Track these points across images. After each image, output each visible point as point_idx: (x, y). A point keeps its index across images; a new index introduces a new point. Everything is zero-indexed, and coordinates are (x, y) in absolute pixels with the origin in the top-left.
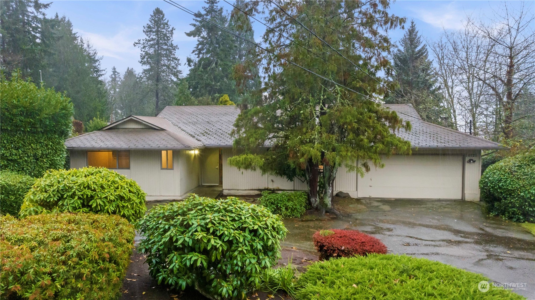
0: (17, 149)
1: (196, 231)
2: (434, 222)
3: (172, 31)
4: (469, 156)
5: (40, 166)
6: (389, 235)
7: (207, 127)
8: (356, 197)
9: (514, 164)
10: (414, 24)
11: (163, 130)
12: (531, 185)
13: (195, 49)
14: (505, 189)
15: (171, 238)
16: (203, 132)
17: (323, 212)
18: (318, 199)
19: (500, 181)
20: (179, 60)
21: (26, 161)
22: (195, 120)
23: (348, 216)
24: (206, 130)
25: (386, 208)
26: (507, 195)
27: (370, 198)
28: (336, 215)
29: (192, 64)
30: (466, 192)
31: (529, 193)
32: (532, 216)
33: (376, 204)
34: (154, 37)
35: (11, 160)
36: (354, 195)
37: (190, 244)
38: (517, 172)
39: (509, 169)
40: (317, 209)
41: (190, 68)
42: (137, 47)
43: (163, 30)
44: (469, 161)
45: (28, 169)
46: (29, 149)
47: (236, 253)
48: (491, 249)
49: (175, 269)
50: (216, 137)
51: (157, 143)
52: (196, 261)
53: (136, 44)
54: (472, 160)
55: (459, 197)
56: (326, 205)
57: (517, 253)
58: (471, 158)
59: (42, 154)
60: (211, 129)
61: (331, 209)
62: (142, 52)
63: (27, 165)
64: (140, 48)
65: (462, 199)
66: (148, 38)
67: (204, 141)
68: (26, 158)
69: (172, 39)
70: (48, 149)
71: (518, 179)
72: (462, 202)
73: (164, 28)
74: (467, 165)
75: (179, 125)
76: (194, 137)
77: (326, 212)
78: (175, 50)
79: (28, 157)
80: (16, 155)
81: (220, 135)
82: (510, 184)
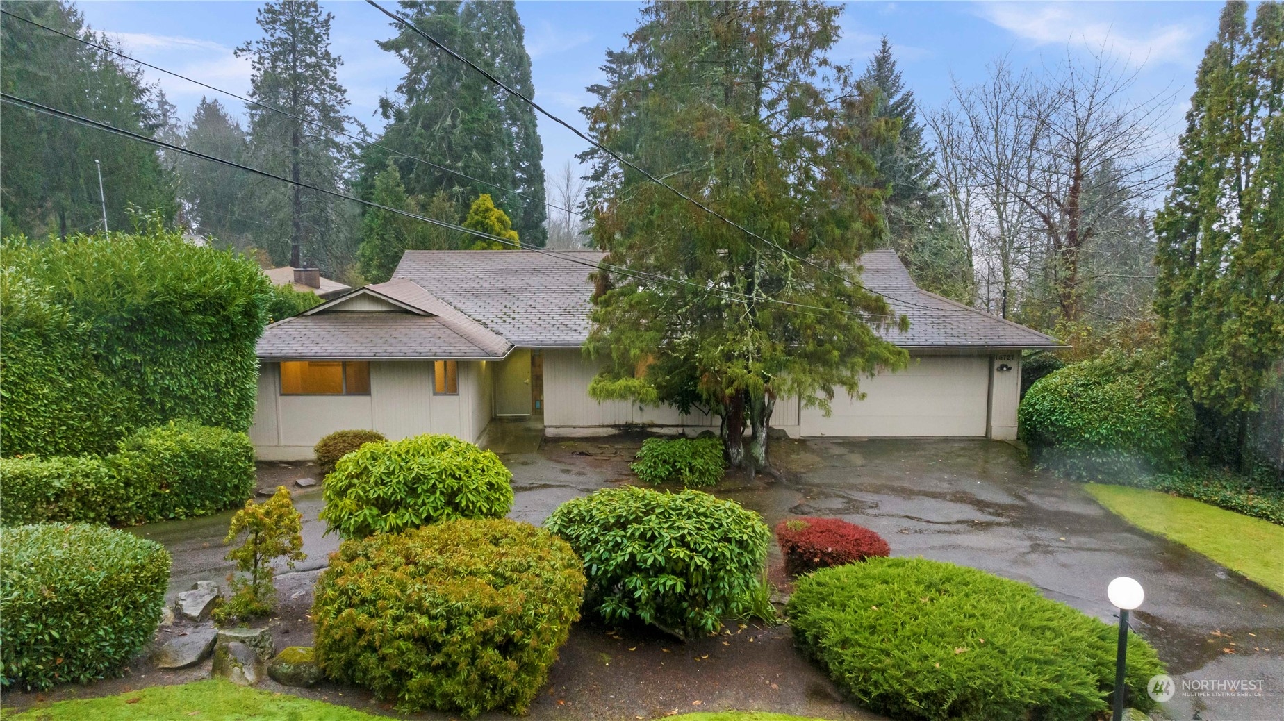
0: (187, 375)
1: (670, 546)
2: (944, 487)
3: (327, 22)
4: (1001, 358)
5: (224, 402)
6: (875, 516)
7: (505, 303)
8: (797, 437)
9: (1077, 380)
10: (888, 45)
11: (430, 315)
12: (1101, 421)
13: (403, 82)
14: (1060, 426)
15: (632, 556)
16: (501, 314)
17: (751, 472)
18: (741, 450)
19: (1053, 412)
20: (345, 91)
21: (202, 397)
22: (477, 286)
23: (795, 481)
24: (505, 310)
25: (857, 459)
26: (1064, 436)
27: (822, 438)
28: (775, 477)
29: (390, 112)
30: (993, 423)
31: (1098, 433)
32: (1100, 471)
33: (837, 451)
34: (284, 36)
35: (181, 398)
36: (793, 433)
37: (663, 564)
38: (1079, 396)
39: (1068, 391)
40: (739, 467)
41: (385, 122)
42: (242, 59)
43: (305, 20)
44: (1001, 368)
45: (206, 412)
46: (207, 374)
47: (722, 573)
48: (1037, 534)
49: (643, 598)
50: (531, 325)
51: (429, 346)
52: (673, 587)
53: (239, 53)
54: (1006, 366)
55: (981, 432)
56: (757, 460)
57: (1075, 541)
58: (1005, 362)
59: (226, 379)
60: (514, 307)
61: (765, 467)
62: (255, 72)
63: (204, 404)
64: (250, 62)
65: (986, 436)
66: (268, 37)
67: (509, 335)
68: (203, 391)
69: (327, 41)
70: (235, 370)
71: (1082, 409)
72: (986, 443)
73: (307, 15)
74: (996, 374)
75: (448, 298)
76: (485, 325)
77: (758, 472)
78: (335, 67)
79: (206, 388)
80: (187, 386)
81: (536, 320)
82: (1069, 418)
